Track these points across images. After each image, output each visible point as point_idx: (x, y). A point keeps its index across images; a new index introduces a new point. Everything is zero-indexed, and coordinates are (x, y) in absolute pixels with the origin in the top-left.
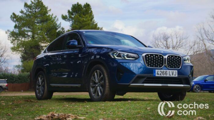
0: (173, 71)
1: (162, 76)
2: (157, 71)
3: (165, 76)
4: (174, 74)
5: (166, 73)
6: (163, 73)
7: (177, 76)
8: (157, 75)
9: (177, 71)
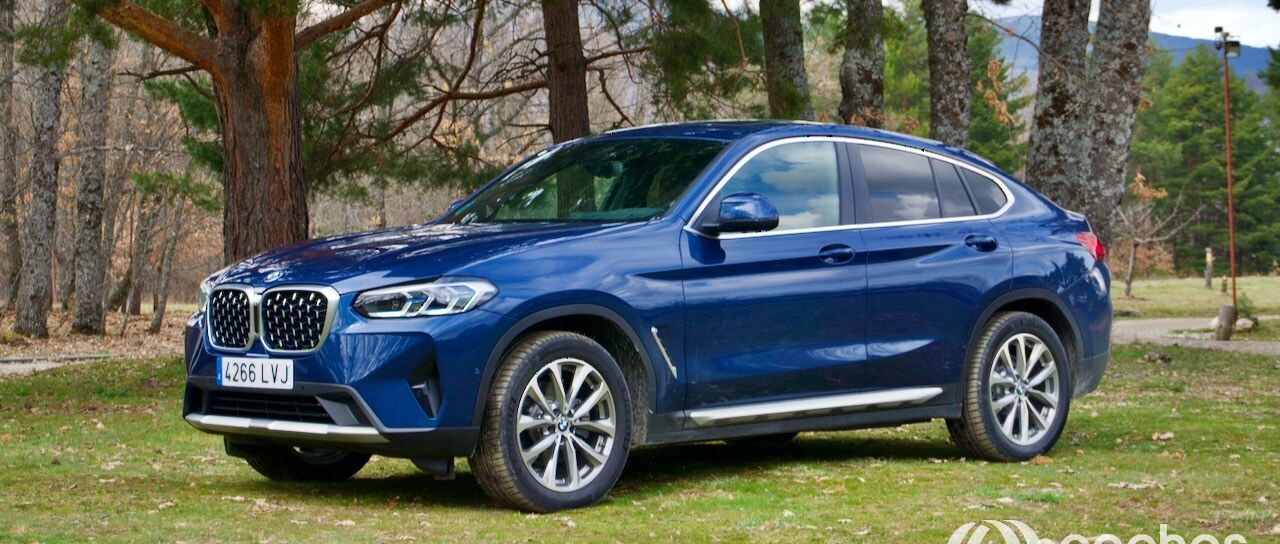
0: (275, 362)
1: (240, 384)
2: (225, 361)
3: (248, 384)
4: (281, 375)
5: (250, 372)
6: (242, 372)
7: (289, 385)
8: (226, 383)
9: (290, 363)
